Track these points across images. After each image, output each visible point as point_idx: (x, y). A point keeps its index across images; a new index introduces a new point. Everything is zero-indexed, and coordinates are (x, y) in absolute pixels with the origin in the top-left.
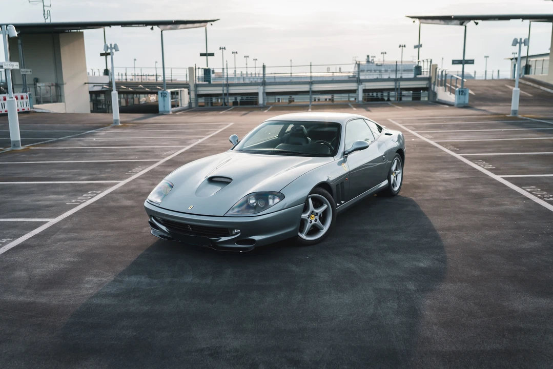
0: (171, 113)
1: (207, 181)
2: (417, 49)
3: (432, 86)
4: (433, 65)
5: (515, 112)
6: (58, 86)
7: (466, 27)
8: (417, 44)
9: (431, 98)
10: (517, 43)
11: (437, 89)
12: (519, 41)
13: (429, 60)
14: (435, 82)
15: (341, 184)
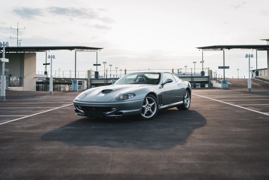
0: (78, 91)
1: (101, 92)
2: (202, 63)
3: (210, 80)
4: (210, 70)
5: (250, 89)
6: (21, 78)
7: (224, 51)
8: (202, 61)
9: (210, 86)
10: (248, 56)
11: (212, 82)
12: (248, 55)
13: (208, 68)
14: (211, 78)
15: (160, 95)
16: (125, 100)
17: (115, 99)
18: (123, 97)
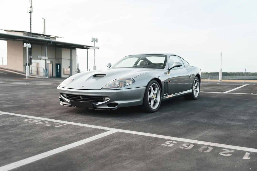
1: (92, 76)
15: (166, 83)
16: (121, 87)
17: (109, 86)
18: (120, 83)
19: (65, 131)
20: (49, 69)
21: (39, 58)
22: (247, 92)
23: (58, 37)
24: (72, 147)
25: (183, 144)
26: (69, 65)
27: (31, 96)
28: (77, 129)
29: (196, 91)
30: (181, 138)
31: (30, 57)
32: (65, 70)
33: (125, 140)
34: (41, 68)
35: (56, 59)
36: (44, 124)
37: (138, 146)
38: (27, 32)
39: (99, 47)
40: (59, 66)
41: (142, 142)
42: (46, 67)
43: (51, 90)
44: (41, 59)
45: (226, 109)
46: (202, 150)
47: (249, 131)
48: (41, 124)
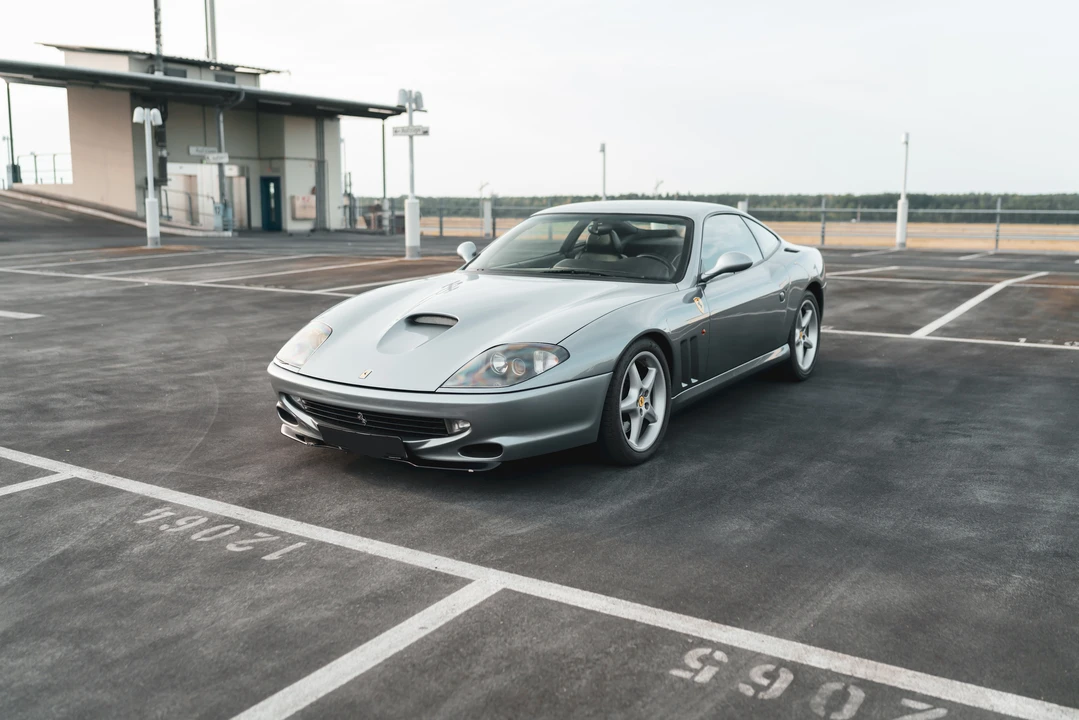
1: (404, 323)
15: (690, 340)
18: (508, 362)
19: (300, 585)
20: (236, 200)
21: (193, 156)
22: (1002, 330)
23: (268, 72)
24: (331, 689)
25: (752, 667)
26: (312, 182)
27: (167, 358)
28: (349, 569)
29: (807, 347)
30: (746, 629)
31: (159, 153)
32: (298, 203)
33: (531, 641)
34: (205, 199)
35: (260, 159)
36: (219, 540)
37: (578, 678)
38: (144, 54)
39: (428, 128)
40: (272, 185)
41: (595, 656)
42: (222, 194)
43: (248, 319)
44: (205, 161)
45: (921, 441)
46: (824, 702)
47: (1007, 582)
48: (210, 542)
